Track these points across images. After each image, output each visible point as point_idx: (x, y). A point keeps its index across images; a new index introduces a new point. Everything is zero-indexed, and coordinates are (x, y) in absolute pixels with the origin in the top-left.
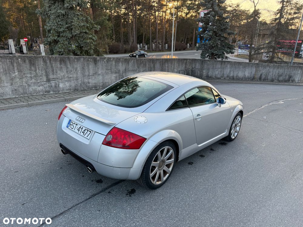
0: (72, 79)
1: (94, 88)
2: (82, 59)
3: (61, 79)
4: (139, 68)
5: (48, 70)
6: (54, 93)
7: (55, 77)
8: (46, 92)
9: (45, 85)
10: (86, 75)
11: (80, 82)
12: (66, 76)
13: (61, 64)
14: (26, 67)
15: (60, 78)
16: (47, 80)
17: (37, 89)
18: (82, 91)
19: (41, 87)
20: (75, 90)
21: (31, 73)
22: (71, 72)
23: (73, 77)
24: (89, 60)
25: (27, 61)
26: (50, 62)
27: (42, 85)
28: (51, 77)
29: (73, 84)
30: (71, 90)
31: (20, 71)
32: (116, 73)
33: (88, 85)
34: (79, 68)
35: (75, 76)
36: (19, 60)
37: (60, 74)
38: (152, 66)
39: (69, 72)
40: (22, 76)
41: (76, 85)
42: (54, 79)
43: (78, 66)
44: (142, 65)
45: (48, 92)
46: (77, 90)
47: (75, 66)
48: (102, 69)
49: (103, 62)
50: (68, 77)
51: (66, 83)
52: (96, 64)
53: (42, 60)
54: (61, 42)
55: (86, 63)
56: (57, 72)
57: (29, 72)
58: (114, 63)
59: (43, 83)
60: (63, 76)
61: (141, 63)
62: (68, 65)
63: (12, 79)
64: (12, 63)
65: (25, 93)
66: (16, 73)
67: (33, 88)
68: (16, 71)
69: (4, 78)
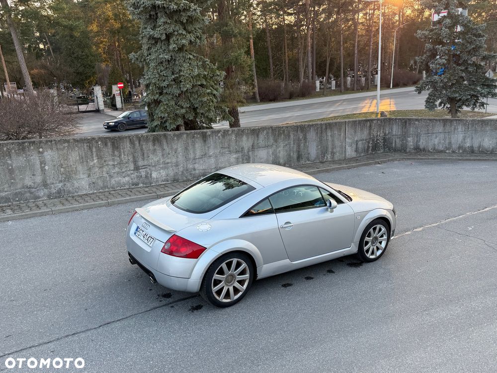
0: (170, 165)
2: (185, 136)
3: (155, 166)
4: (276, 141)
5: (136, 154)
6: (145, 185)
7: (146, 163)
8: (133, 185)
9: (133, 175)
10: (190, 159)
11: (181, 169)
12: (161, 162)
13: (154, 145)
14: (108, 152)
15: (153, 165)
16: (134, 168)
17: (122, 182)
18: (184, 181)
19: (127, 179)
20: (173, 181)
21: (113, 160)
22: (169, 156)
23: (171, 163)
24: (195, 136)
25: (109, 144)
26: (139, 143)
27: (128, 176)
28: (141, 163)
29: (171, 172)
30: (168, 181)
31: (100, 157)
32: (237, 152)
33: (193, 172)
34: (179, 149)
35: (174, 160)
36: (100, 143)
37: (154, 159)
38: (301, 137)
39: (165, 156)
40: (103, 164)
41: (176, 174)
42: (145, 167)
43: (179, 146)
44: (283, 136)
45: (136, 185)
46: (177, 181)
47: (175, 147)
48: (215, 147)
49: (217, 138)
50: (164, 163)
51: (162, 171)
52: (205, 141)
53: (128, 141)
54: (165, 103)
55: (190, 141)
56: (149, 157)
57: (111, 158)
58: (233, 137)
59: (129, 173)
60: (157, 161)
61: (281, 134)
62: (165, 146)
63: (90, 169)
64: (90, 148)
65: (106, 187)
66: (95, 161)
67: (117, 179)
68: (95, 158)
69: (80, 168)
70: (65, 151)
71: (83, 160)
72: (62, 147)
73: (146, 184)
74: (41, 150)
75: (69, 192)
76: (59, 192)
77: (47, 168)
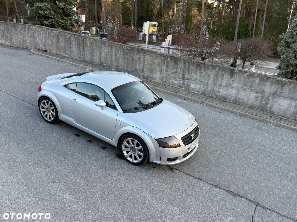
1: (222, 99)
2: (218, 68)
3: (193, 81)
5: (185, 70)
7: (189, 77)
8: (179, 87)
9: (180, 81)
10: (217, 84)
11: (210, 89)
12: (198, 79)
13: (196, 68)
14: (172, 64)
15: (193, 79)
16: (182, 78)
17: (174, 83)
18: (209, 97)
20: (202, 94)
21: (173, 70)
22: (204, 77)
23: (204, 82)
24: (226, 70)
25: (173, 60)
26: (188, 64)
27: (178, 81)
28: (186, 76)
29: (203, 88)
30: (199, 92)
31: (167, 66)
32: (257, 92)
33: (217, 94)
34: (212, 76)
35: (206, 81)
36: (169, 58)
37: (194, 76)
39: (201, 77)
40: (168, 70)
41: (205, 90)
42: (188, 79)
43: (212, 73)
45: (181, 87)
46: (205, 95)
47: (209, 73)
48: (239, 83)
49: (242, 76)
50: (199, 81)
51: (197, 85)
52: (232, 76)
53: (183, 61)
55: (220, 73)
56: (192, 74)
58: (257, 80)
59: (179, 79)
60: (196, 78)
62: (203, 70)
63: (161, 70)
64: (164, 60)
65: (166, 82)
66: (165, 67)
67: (172, 80)
68: (165, 66)
69: (158, 68)
70: (154, 58)
71: (160, 65)
72: (153, 56)
73: (186, 89)
74: (145, 54)
75: (151, 78)
76: (147, 76)
77: (145, 63)
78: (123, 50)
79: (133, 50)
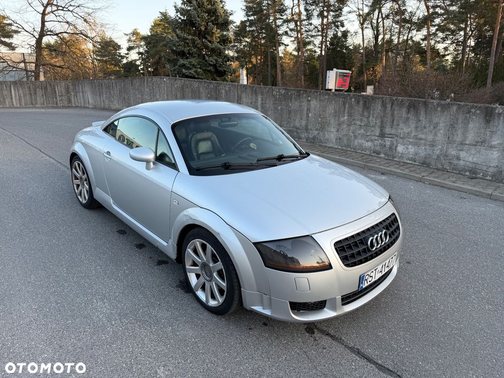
0: (423, 142)
1: (467, 173)
2: (455, 108)
3: (403, 138)
5: (385, 119)
6: (386, 157)
7: (393, 131)
8: (374, 153)
9: (376, 142)
10: (454, 142)
11: (438, 152)
12: (412, 136)
13: (408, 112)
14: (359, 110)
15: (402, 136)
16: (380, 134)
17: (364, 145)
18: (437, 169)
19: (370, 144)
20: (423, 164)
21: (361, 120)
22: (424, 130)
23: (425, 140)
24: (473, 110)
25: (361, 102)
26: (392, 107)
27: (372, 141)
28: (388, 130)
29: (422, 152)
30: (415, 162)
31: (350, 115)
33: (455, 162)
34: (441, 125)
35: (430, 137)
36: (353, 100)
37: (404, 129)
39: (419, 129)
40: (351, 122)
41: (428, 156)
42: (391, 136)
43: (442, 120)
45: (377, 154)
46: (428, 165)
47: (435, 120)
50: (416, 137)
51: (410, 147)
52: (488, 121)
53: (380, 103)
55: (461, 117)
56: (399, 125)
57: (359, 117)
59: (373, 138)
60: (408, 133)
62: (422, 116)
63: (339, 124)
64: (344, 104)
65: (349, 146)
66: (346, 118)
67: (360, 141)
68: (346, 115)
69: (332, 121)
70: (325, 103)
71: (337, 114)
72: (323, 99)
73: (388, 156)
74: (309, 98)
75: (321, 141)
76: (314, 138)
77: (310, 115)
78: (274, 96)
79: (290, 93)
